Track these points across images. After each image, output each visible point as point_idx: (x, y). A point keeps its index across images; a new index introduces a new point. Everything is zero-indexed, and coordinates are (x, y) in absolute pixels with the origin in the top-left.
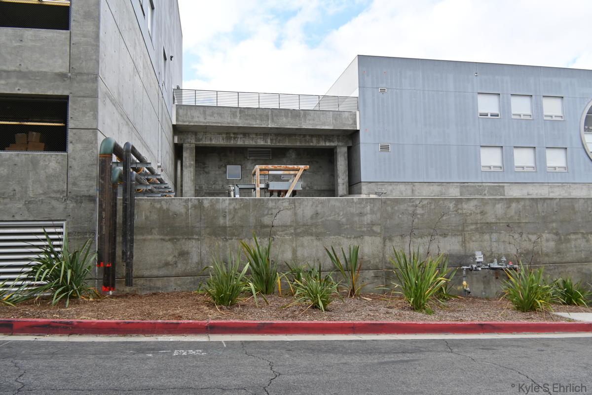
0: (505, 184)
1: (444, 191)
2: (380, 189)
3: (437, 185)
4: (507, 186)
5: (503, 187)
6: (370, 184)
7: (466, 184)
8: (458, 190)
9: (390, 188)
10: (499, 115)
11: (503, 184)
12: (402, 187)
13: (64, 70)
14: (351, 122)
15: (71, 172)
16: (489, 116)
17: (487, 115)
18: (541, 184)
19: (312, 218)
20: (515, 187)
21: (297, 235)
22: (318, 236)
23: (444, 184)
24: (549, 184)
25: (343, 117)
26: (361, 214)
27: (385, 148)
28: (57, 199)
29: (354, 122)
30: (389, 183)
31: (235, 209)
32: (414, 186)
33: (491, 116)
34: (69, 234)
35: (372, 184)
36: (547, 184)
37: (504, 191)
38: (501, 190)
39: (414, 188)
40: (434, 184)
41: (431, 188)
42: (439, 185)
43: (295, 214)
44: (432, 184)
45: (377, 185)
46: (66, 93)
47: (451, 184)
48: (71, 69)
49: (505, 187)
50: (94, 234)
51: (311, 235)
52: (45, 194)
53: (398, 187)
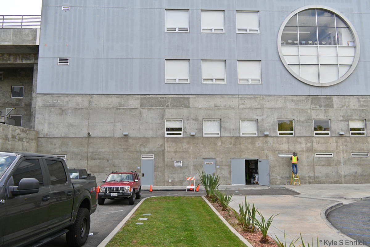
0: (190, 96)
1: (123, 103)
2: (55, 100)
3: (117, 97)
4: (193, 98)
5: (189, 98)
6: (45, 96)
7: (147, 96)
8: (139, 101)
9: (67, 99)
10: (188, 30)
11: (187, 96)
12: (79, 99)
14: (31, 38)
16: (177, 31)
17: (176, 31)
18: (230, 96)
20: (201, 99)
23: (124, 96)
24: (240, 96)
25: (24, 33)
27: (63, 62)
29: (34, 38)
30: (66, 95)
32: (91, 97)
33: (179, 31)
35: (48, 95)
36: (237, 96)
37: (189, 103)
38: (186, 102)
39: (91, 100)
40: (113, 96)
41: (110, 99)
42: (118, 97)
44: (111, 96)
45: (53, 97)
47: (131, 96)
49: (191, 99)
53: (75, 99)
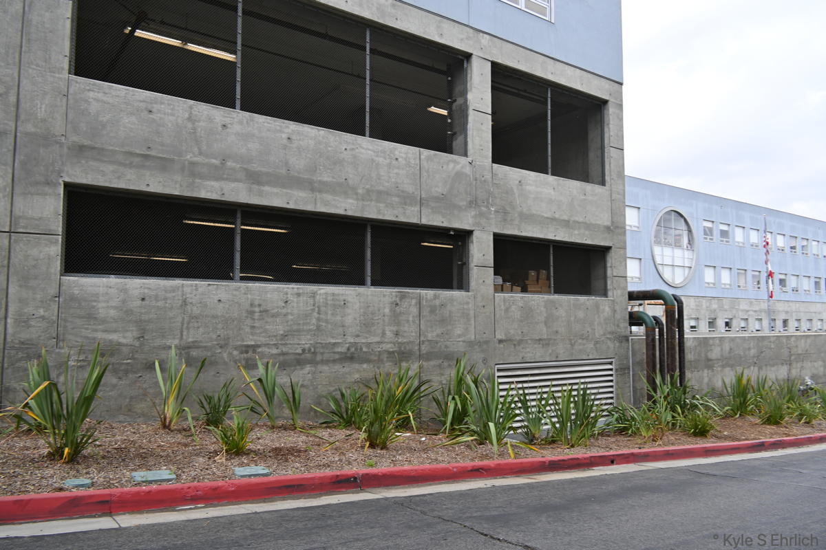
13: (608, 223)
15: (616, 315)
19: (730, 353)
21: (723, 366)
22: (732, 366)
26: (749, 349)
28: (610, 339)
31: (696, 346)
34: (617, 370)
43: (722, 349)
46: (611, 245)
48: (613, 222)
50: (629, 369)
51: (729, 366)
52: (604, 334)
